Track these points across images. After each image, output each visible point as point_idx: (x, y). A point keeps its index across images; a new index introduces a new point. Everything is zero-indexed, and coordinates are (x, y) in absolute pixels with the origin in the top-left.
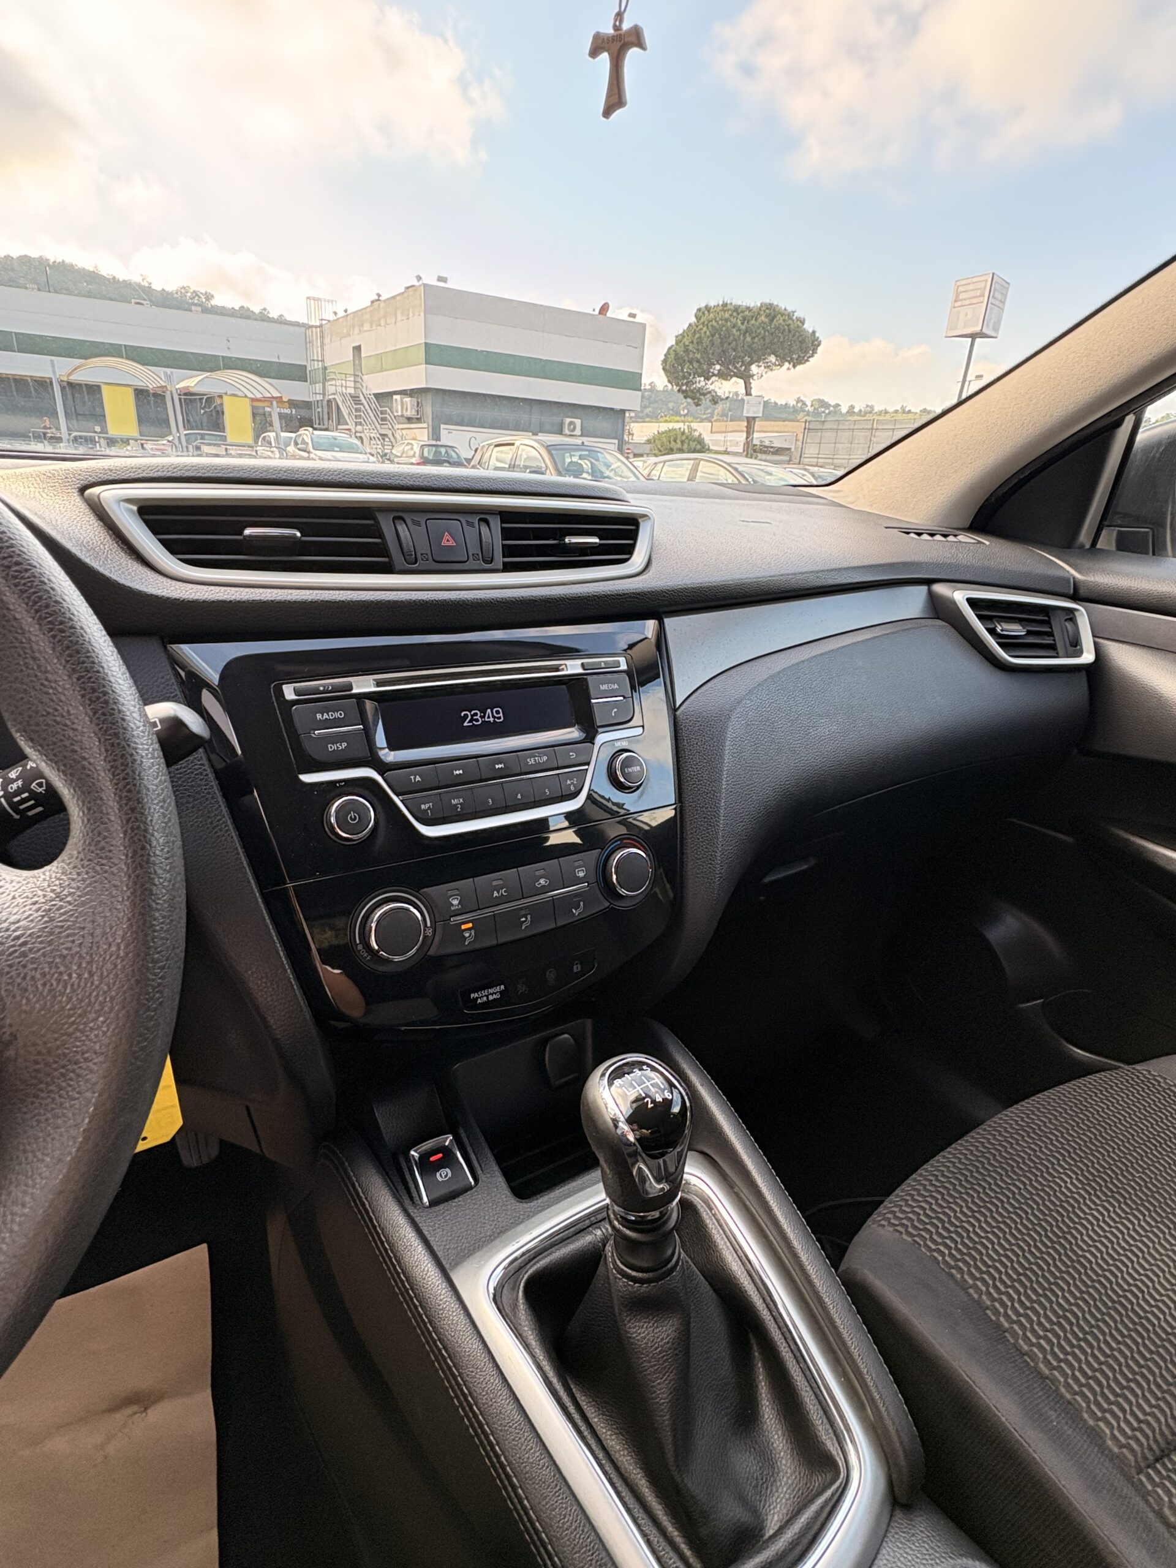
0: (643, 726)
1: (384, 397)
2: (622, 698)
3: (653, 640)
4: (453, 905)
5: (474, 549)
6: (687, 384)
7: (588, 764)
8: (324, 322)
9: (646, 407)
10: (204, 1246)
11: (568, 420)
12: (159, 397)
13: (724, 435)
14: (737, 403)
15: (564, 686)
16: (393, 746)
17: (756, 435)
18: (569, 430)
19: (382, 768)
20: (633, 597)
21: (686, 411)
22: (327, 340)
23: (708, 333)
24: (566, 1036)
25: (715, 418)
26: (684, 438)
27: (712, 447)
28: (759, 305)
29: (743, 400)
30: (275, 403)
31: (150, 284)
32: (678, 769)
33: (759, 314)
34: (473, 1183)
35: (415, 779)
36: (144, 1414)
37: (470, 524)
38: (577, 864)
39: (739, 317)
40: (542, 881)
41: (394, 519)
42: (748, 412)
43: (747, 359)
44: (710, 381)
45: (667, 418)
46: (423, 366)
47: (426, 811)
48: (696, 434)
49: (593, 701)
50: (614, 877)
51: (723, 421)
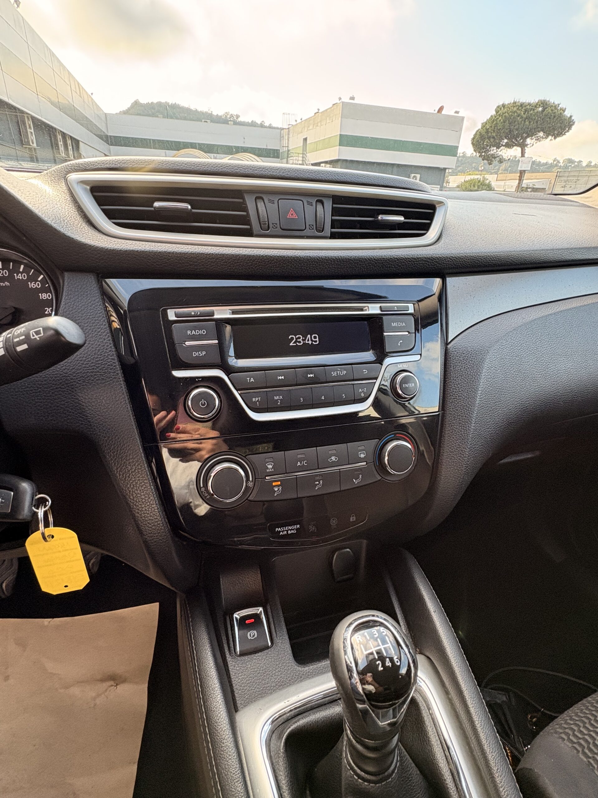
0: (421, 355)
2: (407, 333)
3: (437, 294)
4: (268, 468)
5: (310, 220)
6: (485, 152)
7: (376, 378)
8: (290, 126)
9: (459, 166)
10: (157, 604)
11: (413, 175)
13: (504, 182)
14: (515, 162)
15: (366, 322)
16: (238, 356)
17: (524, 181)
19: (228, 370)
20: (425, 261)
21: (483, 168)
22: (291, 135)
23: (502, 120)
24: (348, 550)
25: (500, 172)
26: (479, 184)
27: (496, 189)
28: (537, 102)
29: (519, 161)
31: (212, 112)
32: (444, 386)
33: (536, 107)
34: (270, 644)
35: (250, 380)
36: (115, 688)
37: (310, 204)
38: (360, 448)
39: (523, 110)
40: (333, 458)
41: (256, 198)
42: (521, 167)
43: (525, 135)
44: (500, 150)
45: (470, 173)
46: (338, 147)
47: (255, 402)
48: (488, 182)
49: (385, 334)
50: (386, 458)
51: (505, 173)
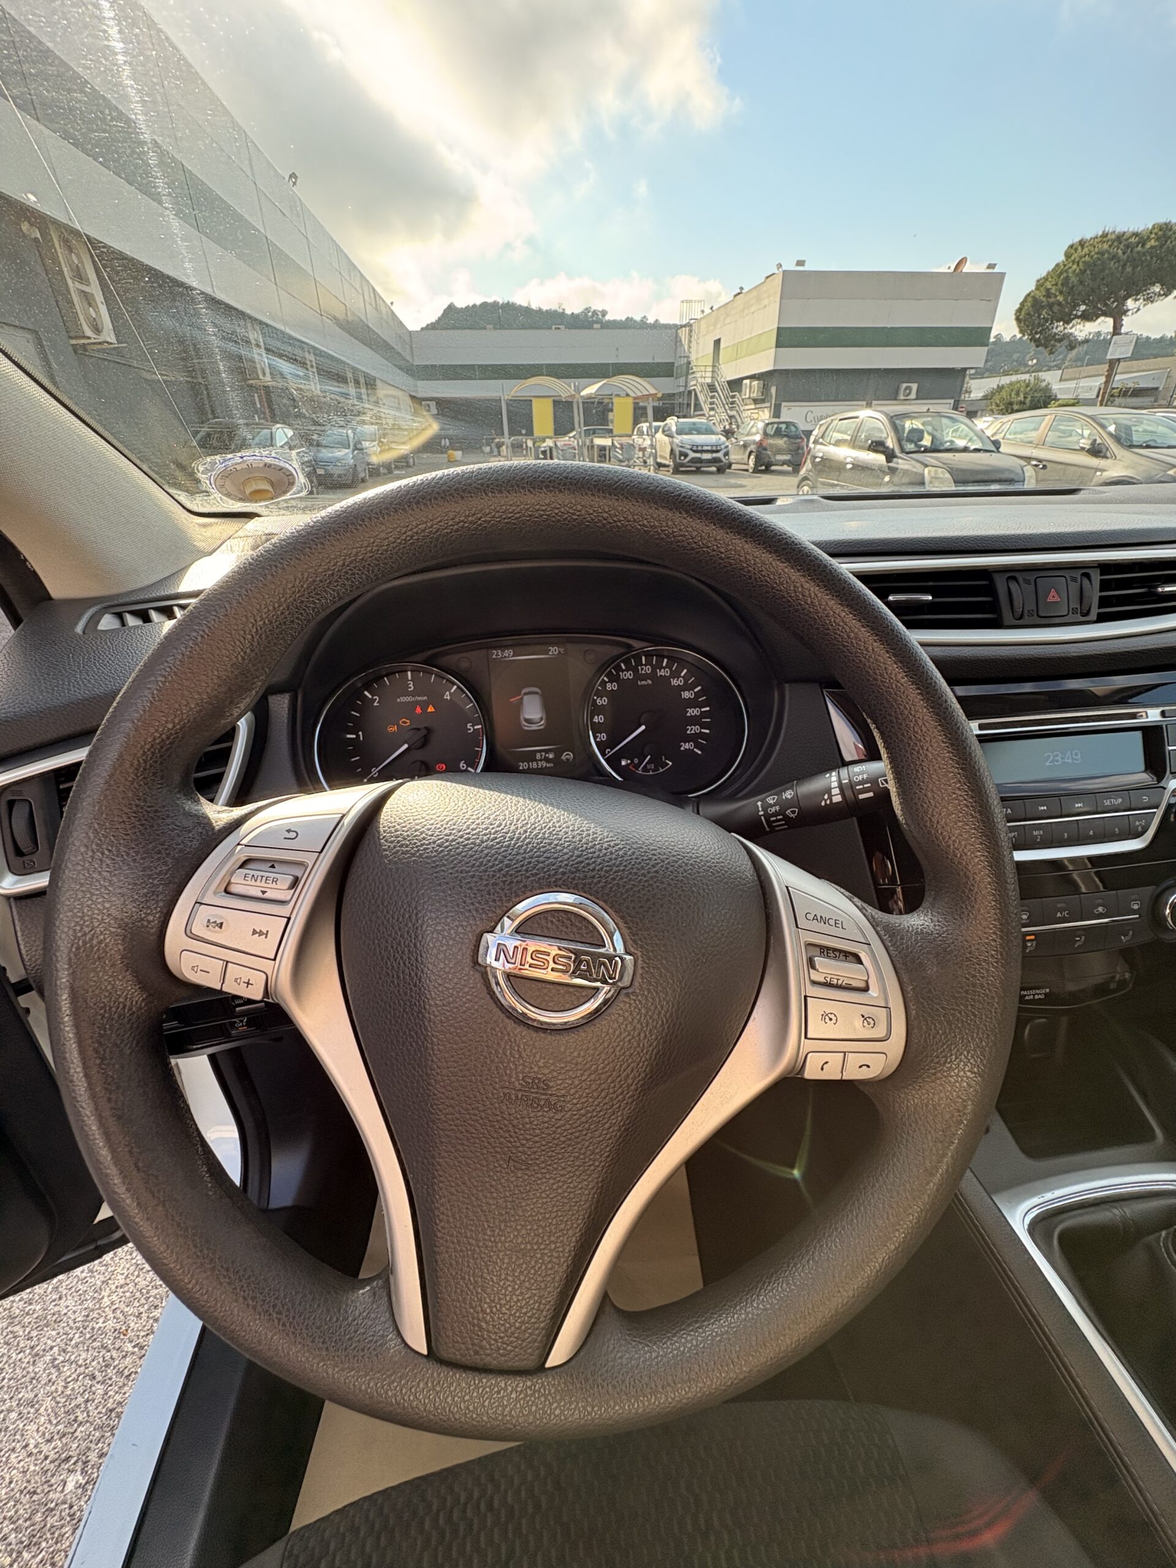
1: (735, 385)
5: (1074, 602)
6: (1040, 332)
7: (1157, 807)
8: (693, 321)
9: (988, 362)
11: (905, 385)
12: (568, 405)
13: (1076, 381)
14: (1099, 344)
17: (1117, 378)
18: (904, 395)
21: (1035, 361)
22: (693, 337)
23: (1077, 271)
25: (1068, 364)
26: (1028, 390)
27: (1062, 399)
28: (1150, 227)
29: (1108, 341)
30: (651, 399)
33: (1148, 237)
37: (1074, 580)
38: (1133, 897)
39: (1122, 245)
40: (1100, 909)
41: (1009, 580)
42: (1112, 354)
43: (1123, 293)
44: (1071, 325)
45: (1011, 371)
46: (774, 350)
48: (1044, 384)
49: (1166, 748)
51: (1078, 366)
